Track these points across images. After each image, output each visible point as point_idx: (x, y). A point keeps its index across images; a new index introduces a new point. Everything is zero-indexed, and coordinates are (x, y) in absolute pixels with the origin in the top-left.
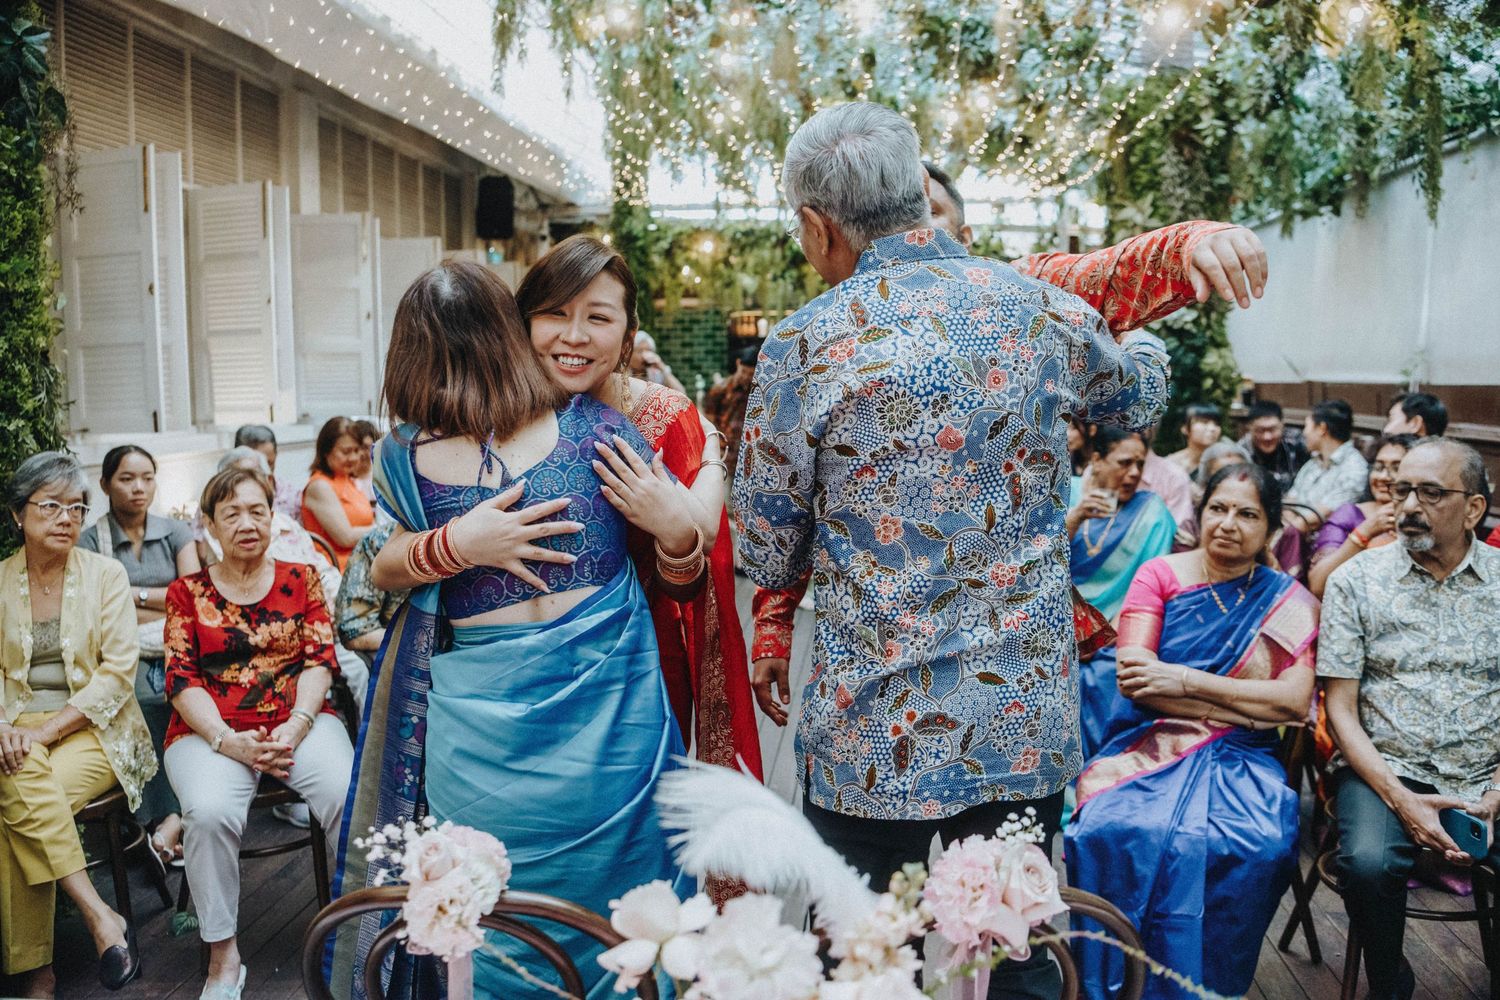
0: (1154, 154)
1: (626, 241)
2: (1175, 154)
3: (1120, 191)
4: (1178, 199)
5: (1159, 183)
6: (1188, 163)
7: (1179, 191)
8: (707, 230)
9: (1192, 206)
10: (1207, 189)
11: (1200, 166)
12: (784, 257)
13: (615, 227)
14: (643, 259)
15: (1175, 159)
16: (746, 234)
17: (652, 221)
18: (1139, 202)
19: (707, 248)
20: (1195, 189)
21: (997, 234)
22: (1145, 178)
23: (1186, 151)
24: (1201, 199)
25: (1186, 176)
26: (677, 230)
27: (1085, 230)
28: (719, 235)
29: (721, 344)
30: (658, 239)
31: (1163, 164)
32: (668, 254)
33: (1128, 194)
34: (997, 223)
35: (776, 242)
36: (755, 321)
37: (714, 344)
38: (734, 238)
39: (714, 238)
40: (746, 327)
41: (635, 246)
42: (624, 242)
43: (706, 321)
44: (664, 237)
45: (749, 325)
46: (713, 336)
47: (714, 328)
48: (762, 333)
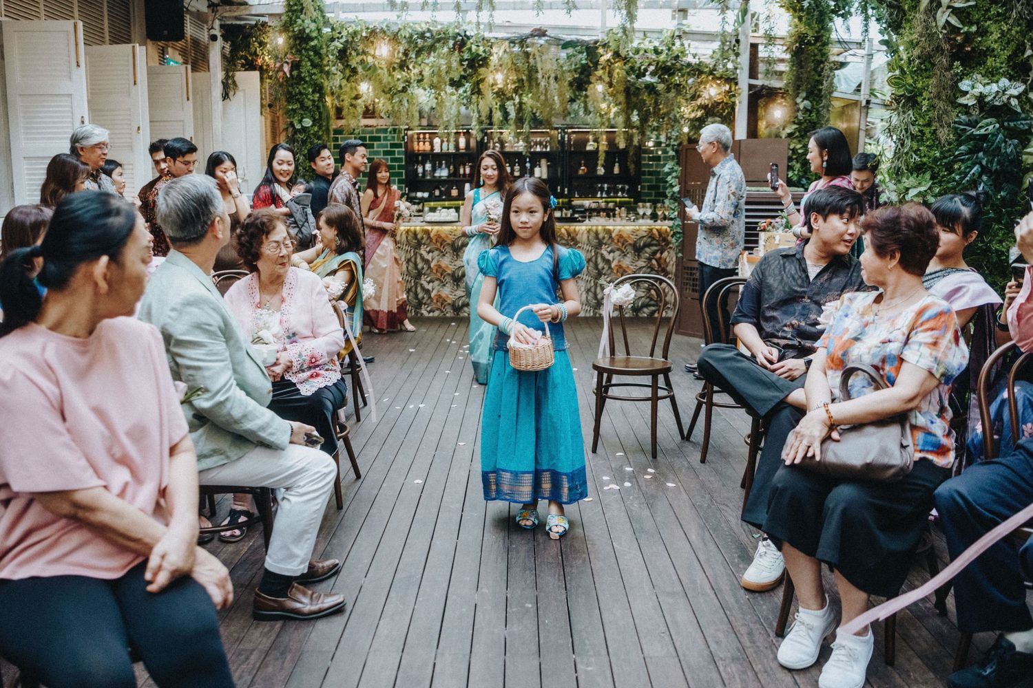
1: (301, 40)
8: (382, 32)
12: (462, 61)
13: (286, 27)
14: (317, 60)
17: (326, 23)
19: (383, 51)
21: (678, 43)
26: (351, 30)
27: (771, 39)
28: (395, 38)
29: (399, 160)
30: (332, 40)
32: (343, 55)
34: (679, 29)
35: (454, 45)
36: (430, 138)
37: (392, 160)
38: (410, 40)
39: (390, 40)
40: (421, 144)
41: (308, 47)
42: (298, 42)
43: (385, 139)
44: (338, 38)
45: (424, 142)
46: (392, 153)
47: (393, 146)
48: (437, 150)
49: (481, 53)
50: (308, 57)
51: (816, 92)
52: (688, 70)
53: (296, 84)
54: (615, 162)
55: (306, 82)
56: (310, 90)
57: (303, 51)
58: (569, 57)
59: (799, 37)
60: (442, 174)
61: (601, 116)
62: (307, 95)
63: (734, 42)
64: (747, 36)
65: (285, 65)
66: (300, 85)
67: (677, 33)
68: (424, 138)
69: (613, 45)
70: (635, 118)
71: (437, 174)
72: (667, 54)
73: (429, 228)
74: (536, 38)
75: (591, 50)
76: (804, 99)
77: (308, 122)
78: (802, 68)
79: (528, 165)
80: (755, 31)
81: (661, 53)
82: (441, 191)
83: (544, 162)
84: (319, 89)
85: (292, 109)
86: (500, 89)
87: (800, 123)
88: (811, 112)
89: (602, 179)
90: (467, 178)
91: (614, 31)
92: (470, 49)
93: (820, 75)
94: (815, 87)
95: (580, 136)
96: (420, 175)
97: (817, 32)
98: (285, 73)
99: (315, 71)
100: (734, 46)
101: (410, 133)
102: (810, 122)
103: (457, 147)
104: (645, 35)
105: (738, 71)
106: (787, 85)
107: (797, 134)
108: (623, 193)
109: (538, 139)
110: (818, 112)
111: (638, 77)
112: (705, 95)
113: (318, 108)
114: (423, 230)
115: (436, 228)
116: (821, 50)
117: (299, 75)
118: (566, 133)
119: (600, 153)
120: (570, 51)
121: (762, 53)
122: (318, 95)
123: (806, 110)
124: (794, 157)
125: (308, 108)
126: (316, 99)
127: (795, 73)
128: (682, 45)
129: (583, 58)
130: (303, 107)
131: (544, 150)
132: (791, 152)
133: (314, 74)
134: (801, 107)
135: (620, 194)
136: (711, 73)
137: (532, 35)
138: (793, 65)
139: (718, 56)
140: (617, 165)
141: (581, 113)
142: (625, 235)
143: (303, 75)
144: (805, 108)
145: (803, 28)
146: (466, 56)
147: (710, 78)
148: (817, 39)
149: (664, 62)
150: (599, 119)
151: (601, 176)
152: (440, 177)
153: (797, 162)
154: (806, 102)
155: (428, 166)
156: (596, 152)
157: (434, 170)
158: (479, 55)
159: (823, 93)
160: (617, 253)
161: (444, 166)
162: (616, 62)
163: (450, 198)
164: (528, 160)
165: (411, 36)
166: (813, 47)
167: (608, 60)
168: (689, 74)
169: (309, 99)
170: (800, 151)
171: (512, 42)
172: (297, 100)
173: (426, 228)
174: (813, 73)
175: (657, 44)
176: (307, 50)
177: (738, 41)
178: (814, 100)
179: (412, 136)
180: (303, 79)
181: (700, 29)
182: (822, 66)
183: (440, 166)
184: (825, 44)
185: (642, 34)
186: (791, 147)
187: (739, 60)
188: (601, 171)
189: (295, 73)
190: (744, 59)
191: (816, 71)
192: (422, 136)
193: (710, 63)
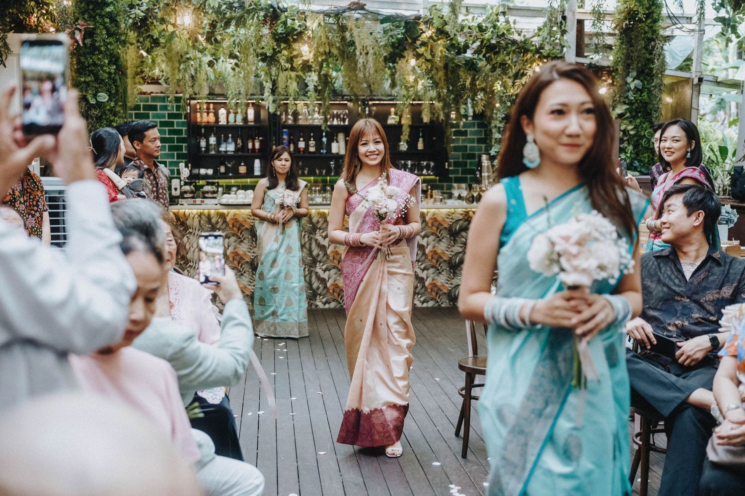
1: (95, 5)
12: (274, 34)
14: (113, 28)
19: (185, 20)
21: (502, 19)
28: (200, 7)
29: (179, 132)
30: (132, 7)
32: (142, 25)
34: (504, 5)
35: (265, 16)
36: (214, 109)
37: (171, 132)
38: (218, 11)
39: (195, 9)
40: (205, 114)
41: (103, 13)
42: (91, 7)
43: (164, 108)
44: (138, 5)
45: (208, 114)
46: (172, 124)
47: (171, 116)
48: (223, 121)
49: (296, 27)
50: (104, 24)
51: (647, 71)
52: (514, 48)
53: (89, 53)
54: (419, 137)
55: (101, 52)
56: (107, 61)
57: (97, 17)
58: (385, 32)
59: (629, 13)
60: (228, 149)
61: (407, 88)
62: (102, 66)
63: (560, 19)
64: (574, 13)
65: (77, 32)
66: (93, 55)
67: (501, 10)
68: (208, 108)
69: (437, 23)
71: (222, 149)
72: (492, 32)
73: (225, 211)
74: (354, 12)
75: (411, 26)
76: (634, 79)
77: (103, 97)
78: (632, 46)
79: (324, 140)
80: (582, 6)
81: (485, 30)
82: (227, 168)
83: (341, 136)
84: (115, 59)
85: (85, 82)
86: (304, 61)
87: (631, 103)
88: (641, 91)
89: (405, 156)
90: (257, 154)
91: (438, 7)
92: (285, 23)
93: (651, 53)
94: (646, 65)
95: (381, 108)
96: (203, 149)
97: (648, 9)
98: (77, 41)
99: (111, 40)
100: (561, 23)
101: (193, 102)
102: (641, 102)
103: (245, 119)
104: (467, 10)
105: (565, 49)
106: (616, 63)
107: (628, 115)
108: (428, 170)
109: (335, 112)
110: (650, 92)
111: (459, 53)
112: (530, 73)
113: (115, 81)
114: (218, 214)
115: (233, 211)
116: (651, 27)
117: (93, 44)
118: (368, 105)
119: (404, 128)
120: (387, 25)
121: (588, 28)
122: (115, 67)
123: (637, 90)
124: (625, 138)
125: (103, 80)
126: (112, 71)
127: (625, 51)
128: (507, 22)
129: (399, 33)
130: (97, 78)
131: (342, 123)
132: (622, 133)
133: (110, 43)
134: (632, 86)
135: (425, 172)
136: (537, 51)
137: (350, 9)
138: (622, 43)
139: (545, 34)
140: (421, 140)
141: (387, 85)
142: (439, 219)
143: (97, 44)
144: (635, 87)
145: (633, 5)
146: (280, 30)
147: (537, 56)
148: (648, 16)
149: (489, 40)
150: (404, 92)
151: (405, 152)
152: (226, 152)
153: (629, 144)
154: (637, 82)
155: (213, 140)
156: (399, 127)
157: (219, 144)
158: (295, 30)
159: (654, 73)
160: (432, 238)
161: (230, 140)
162: (439, 39)
163: (238, 175)
164: (324, 134)
165: (220, 6)
166: (643, 24)
167: (431, 37)
168: (514, 52)
169: (104, 71)
170: (632, 133)
171: (327, 15)
172: (91, 72)
173: (221, 211)
174: (644, 51)
175: (480, 20)
176: (101, 16)
177: (564, 18)
178: (645, 79)
179: (195, 105)
180: (98, 49)
181: (524, 5)
182: (653, 43)
183: (226, 140)
184: (655, 21)
185: (465, 9)
186: (623, 128)
187: (565, 37)
188: (403, 147)
189: (88, 41)
190: (571, 38)
191: (647, 49)
192: (205, 106)
193: (536, 41)
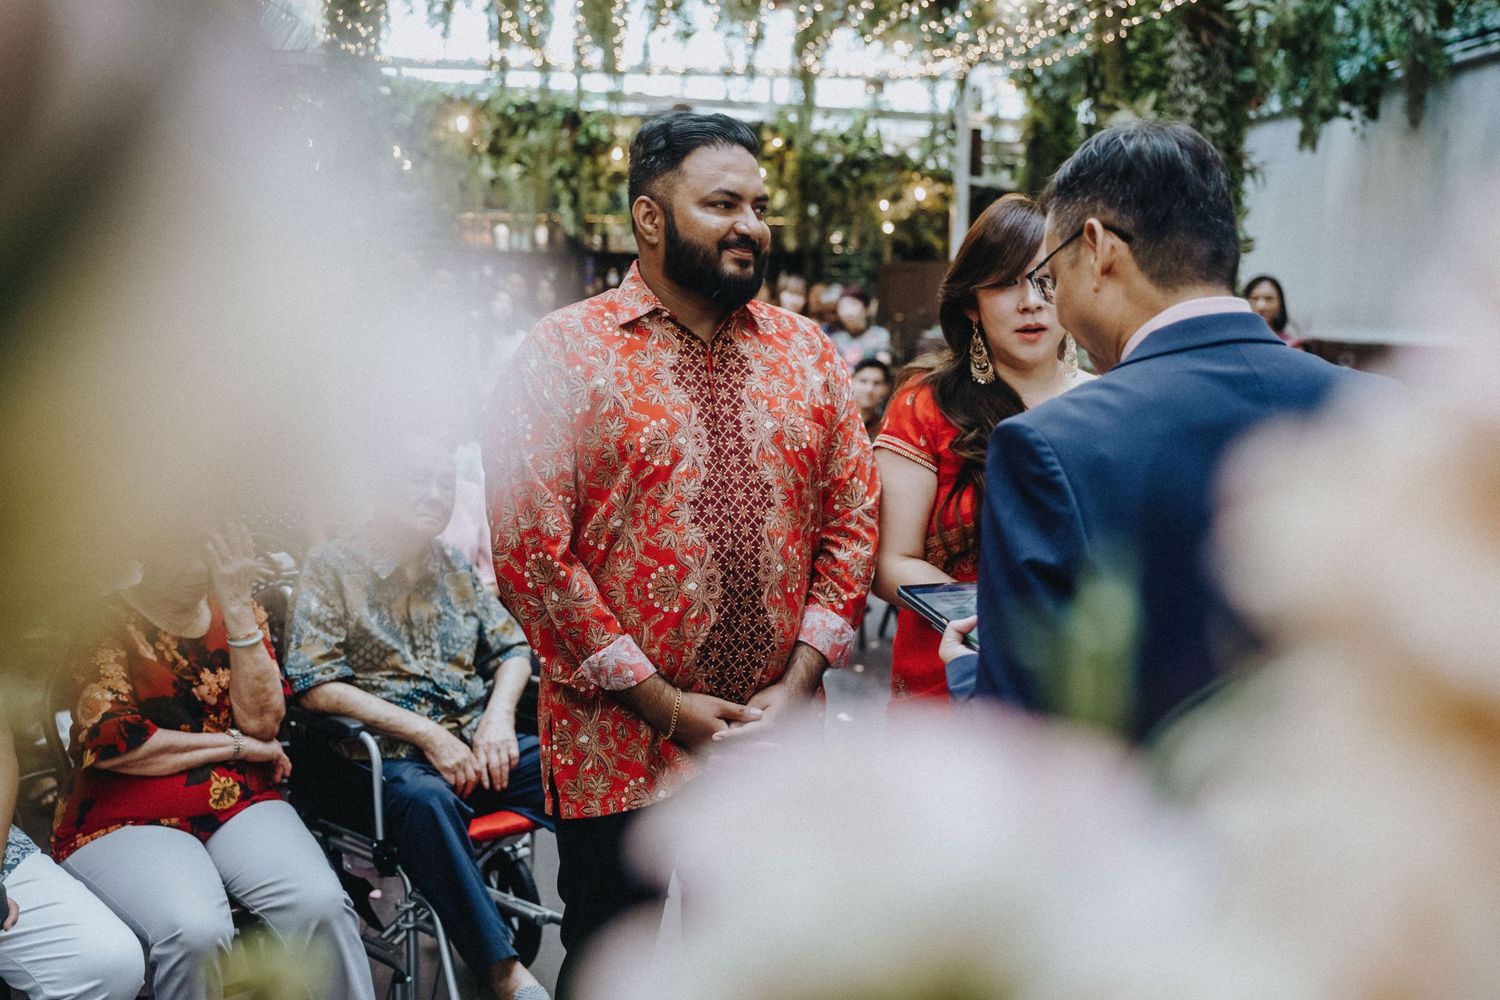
0: (1159, 39)
2: (1188, 39)
3: (1110, 87)
4: (1190, 101)
5: (1167, 79)
6: (1205, 52)
7: (1193, 90)
8: (465, 101)
9: (1210, 112)
10: (1229, 88)
11: (1222, 56)
12: (574, 144)
15: (1188, 47)
16: (518, 108)
17: (385, 82)
18: (1138, 104)
19: (460, 124)
20: (1213, 90)
21: (871, 125)
22: (1146, 71)
23: (1204, 36)
24: (1221, 101)
25: (1203, 70)
26: (423, 98)
27: (995, 121)
28: (482, 108)
30: (395, 109)
31: (1171, 53)
33: (1121, 91)
34: (873, 107)
35: (563, 121)
36: (491, 226)
38: (503, 116)
39: (473, 112)
40: (477, 234)
45: (482, 233)
48: (503, 245)
49: (602, 135)
59: (1035, 124)
63: (949, 127)
64: (966, 119)
67: (870, 113)
69: (784, 130)
70: (813, 210)
72: (859, 144)
78: (1038, 164)
80: (978, 112)
81: (849, 141)
86: (613, 173)
92: (587, 132)
97: (1057, 119)
101: (460, 217)
103: (534, 242)
105: (955, 167)
112: (910, 197)
116: (1063, 141)
121: (986, 135)
127: (1030, 171)
128: (878, 129)
136: (917, 168)
138: (1028, 161)
139: (926, 145)
145: (1040, 114)
146: (582, 139)
147: (916, 175)
148: (1058, 127)
149: (854, 154)
158: (600, 139)
165: (505, 110)
166: (1053, 138)
167: (779, 151)
168: (887, 170)
175: (844, 128)
177: (953, 126)
181: (903, 108)
184: (1069, 133)
187: (955, 152)
190: (963, 151)
193: (914, 155)
